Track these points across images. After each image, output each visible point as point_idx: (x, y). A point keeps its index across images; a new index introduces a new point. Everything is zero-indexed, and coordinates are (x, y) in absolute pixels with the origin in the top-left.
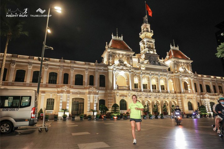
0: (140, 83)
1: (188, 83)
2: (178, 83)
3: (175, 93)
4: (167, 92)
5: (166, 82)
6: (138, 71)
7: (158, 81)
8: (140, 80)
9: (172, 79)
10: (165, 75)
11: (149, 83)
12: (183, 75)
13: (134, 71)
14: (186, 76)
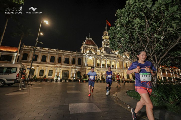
0: (100, 63)
1: (127, 64)
2: (122, 64)
3: (120, 69)
4: (116, 69)
5: (115, 63)
6: (100, 57)
7: (111, 62)
8: (100, 62)
9: (119, 62)
10: (115, 59)
11: (106, 63)
12: (125, 60)
13: (98, 57)
14: (127, 60)
